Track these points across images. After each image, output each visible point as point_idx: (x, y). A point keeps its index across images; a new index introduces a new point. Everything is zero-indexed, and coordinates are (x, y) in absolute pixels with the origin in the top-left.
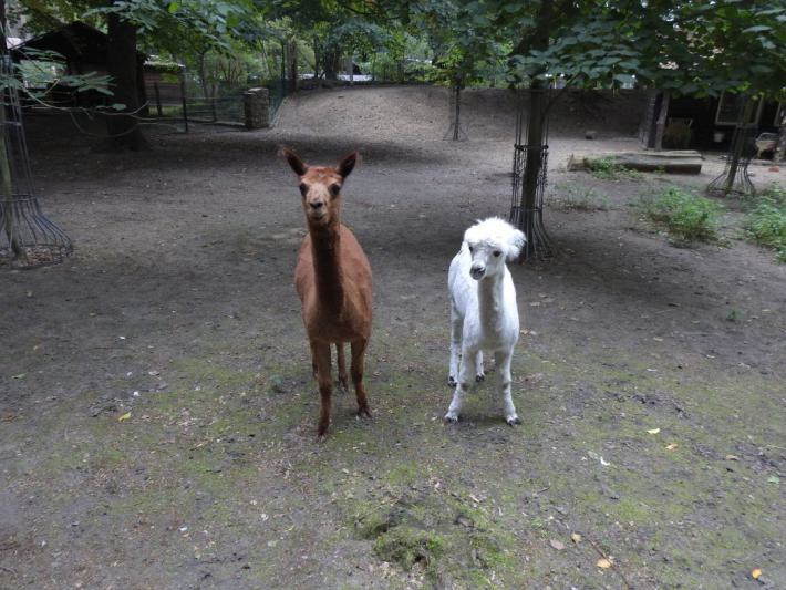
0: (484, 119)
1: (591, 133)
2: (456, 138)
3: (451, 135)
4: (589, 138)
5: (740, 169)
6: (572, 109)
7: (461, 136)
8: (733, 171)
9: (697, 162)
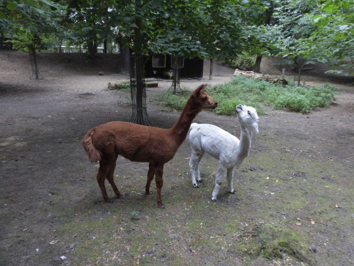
0: (46, 68)
1: (101, 72)
2: (37, 78)
3: (35, 76)
4: (101, 75)
5: (177, 85)
6: (86, 62)
7: (40, 77)
8: (175, 86)
9: (156, 82)
